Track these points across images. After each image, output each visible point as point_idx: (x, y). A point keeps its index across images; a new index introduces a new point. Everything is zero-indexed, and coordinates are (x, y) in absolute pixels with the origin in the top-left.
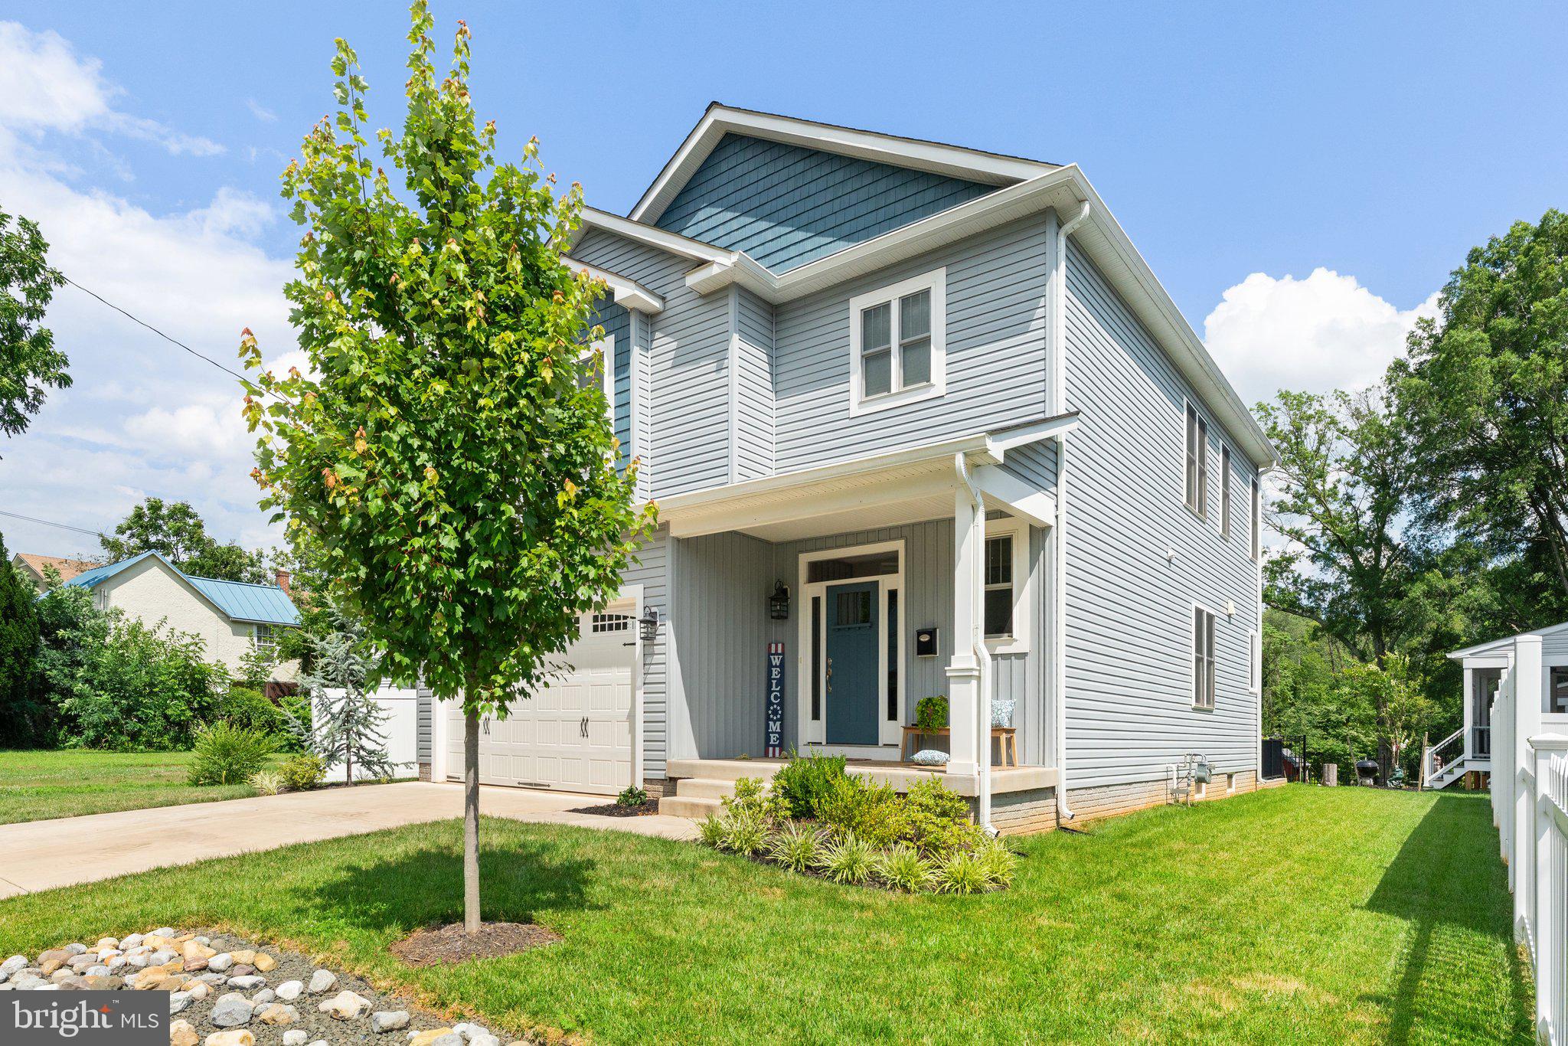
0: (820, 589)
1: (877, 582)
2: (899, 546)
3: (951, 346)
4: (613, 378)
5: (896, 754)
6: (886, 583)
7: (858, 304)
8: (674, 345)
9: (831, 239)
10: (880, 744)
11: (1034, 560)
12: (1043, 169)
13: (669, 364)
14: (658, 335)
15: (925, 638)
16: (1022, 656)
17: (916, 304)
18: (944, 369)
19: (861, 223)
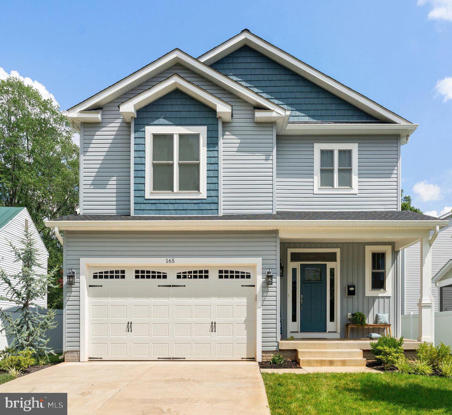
0: (297, 265)
1: (326, 265)
2: (338, 251)
3: (360, 175)
4: (206, 149)
5: (338, 336)
6: (330, 265)
7: (318, 147)
8: (239, 141)
9: (304, 115)
10: (327, 332)
11: (393, 262)
12: (404, 122)
13: (236, 149)
14: (227, 133)
15: (352, 289)
16: (389, 297)
17: (346, 155)
18: (357, 184)
19: (319, 113)
